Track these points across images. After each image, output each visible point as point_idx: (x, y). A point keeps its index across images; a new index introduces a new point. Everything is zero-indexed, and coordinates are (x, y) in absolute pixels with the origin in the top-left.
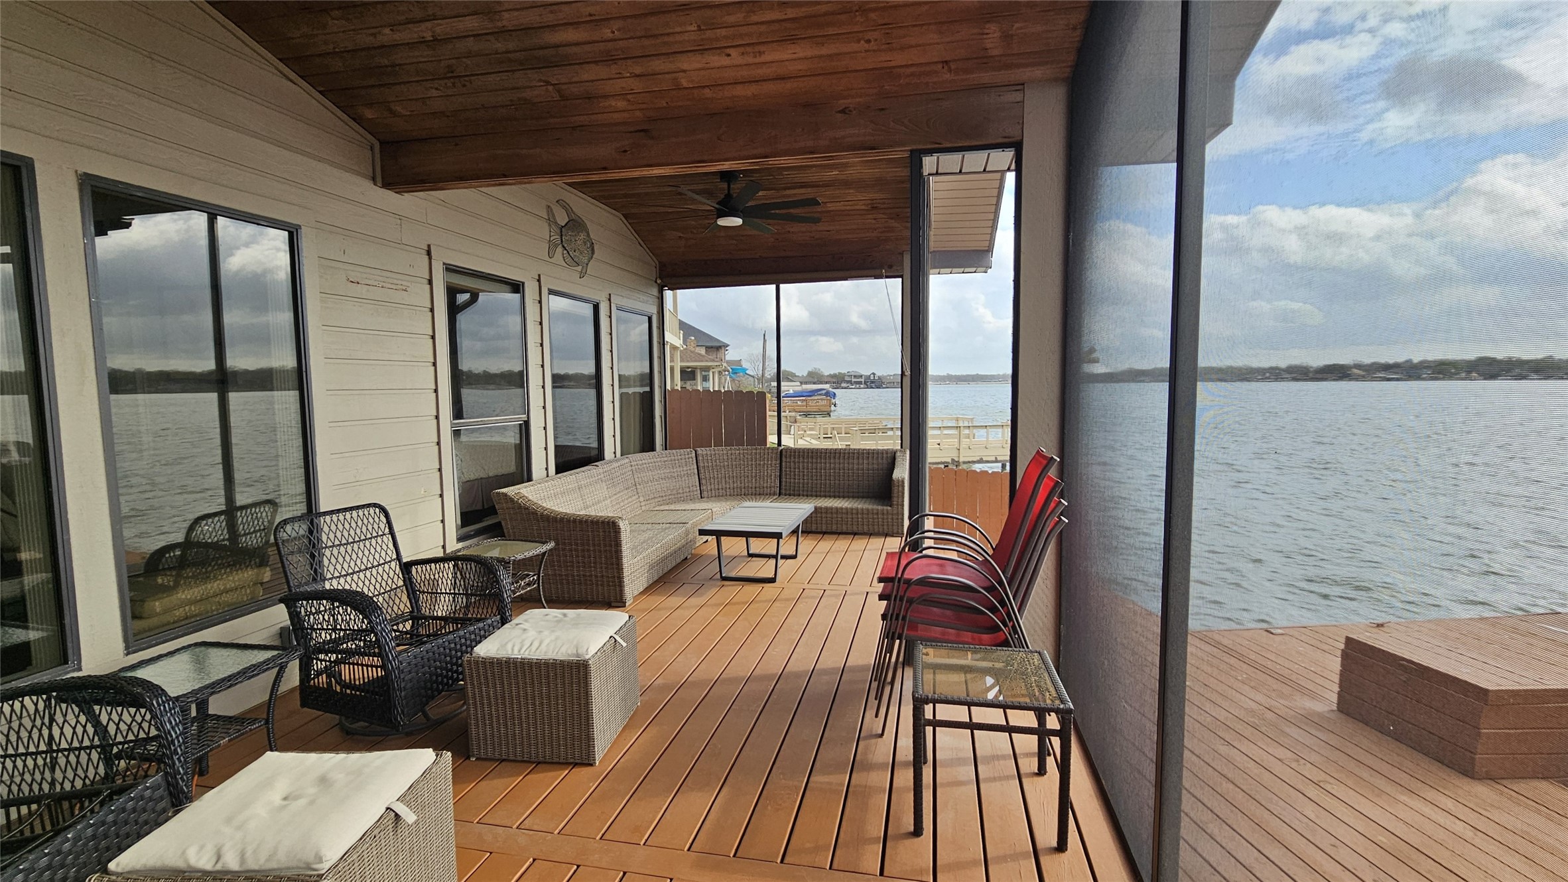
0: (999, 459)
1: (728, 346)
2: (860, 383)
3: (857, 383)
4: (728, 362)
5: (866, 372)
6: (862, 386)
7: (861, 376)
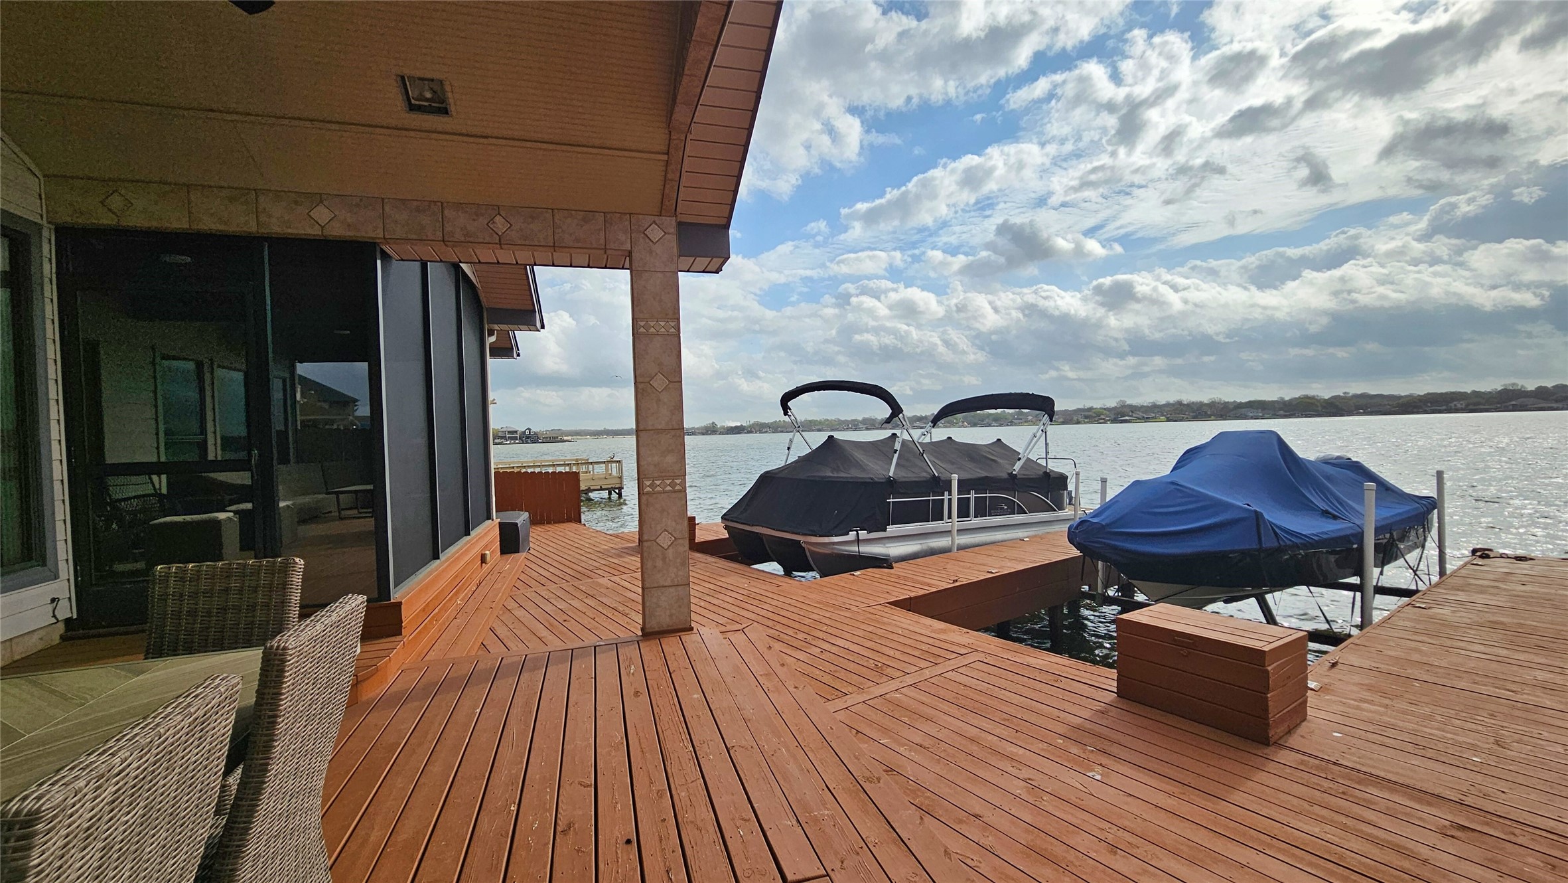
0: (603, 487)
1: (357, 401)
2: (516, 438)
3: (511, 438)
4: (357, 418)
5: (521, 428)
6: (517, 441)
7: (516, 432)
